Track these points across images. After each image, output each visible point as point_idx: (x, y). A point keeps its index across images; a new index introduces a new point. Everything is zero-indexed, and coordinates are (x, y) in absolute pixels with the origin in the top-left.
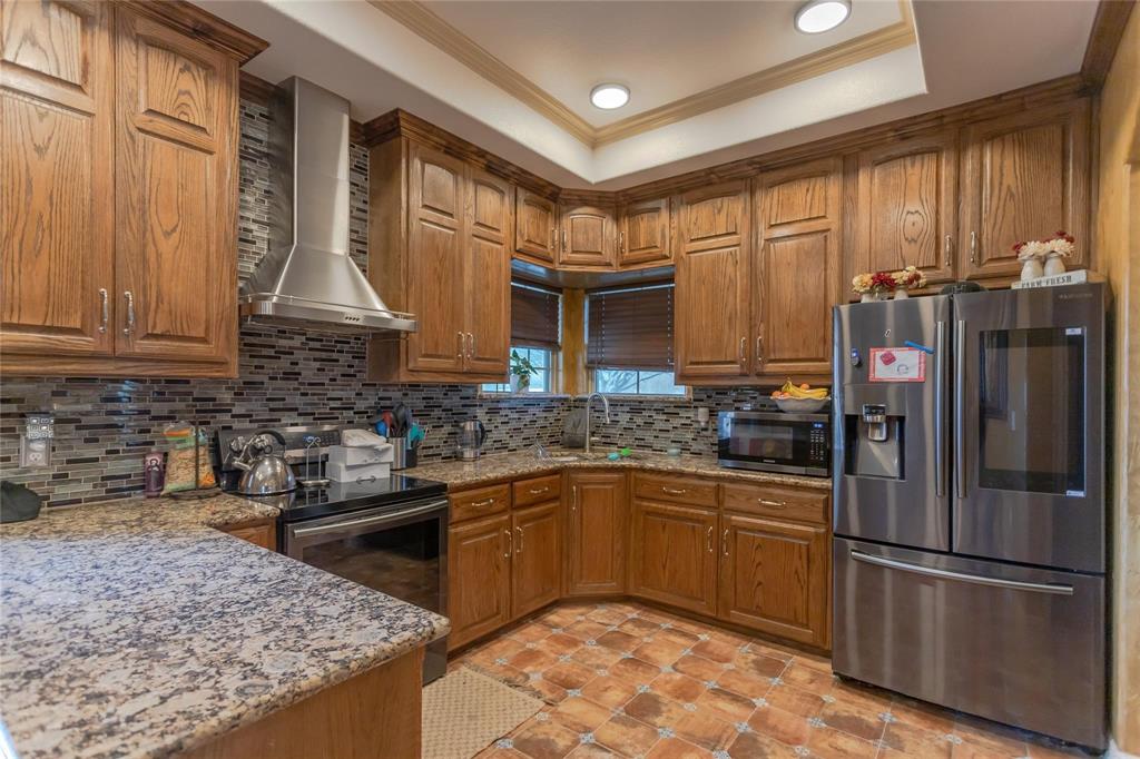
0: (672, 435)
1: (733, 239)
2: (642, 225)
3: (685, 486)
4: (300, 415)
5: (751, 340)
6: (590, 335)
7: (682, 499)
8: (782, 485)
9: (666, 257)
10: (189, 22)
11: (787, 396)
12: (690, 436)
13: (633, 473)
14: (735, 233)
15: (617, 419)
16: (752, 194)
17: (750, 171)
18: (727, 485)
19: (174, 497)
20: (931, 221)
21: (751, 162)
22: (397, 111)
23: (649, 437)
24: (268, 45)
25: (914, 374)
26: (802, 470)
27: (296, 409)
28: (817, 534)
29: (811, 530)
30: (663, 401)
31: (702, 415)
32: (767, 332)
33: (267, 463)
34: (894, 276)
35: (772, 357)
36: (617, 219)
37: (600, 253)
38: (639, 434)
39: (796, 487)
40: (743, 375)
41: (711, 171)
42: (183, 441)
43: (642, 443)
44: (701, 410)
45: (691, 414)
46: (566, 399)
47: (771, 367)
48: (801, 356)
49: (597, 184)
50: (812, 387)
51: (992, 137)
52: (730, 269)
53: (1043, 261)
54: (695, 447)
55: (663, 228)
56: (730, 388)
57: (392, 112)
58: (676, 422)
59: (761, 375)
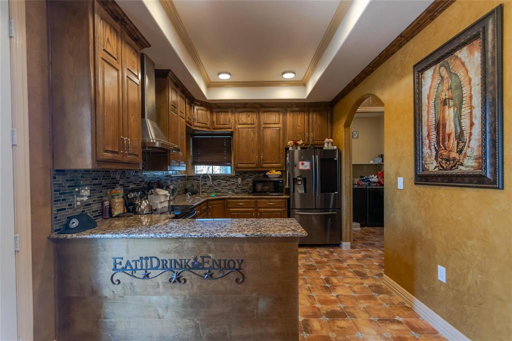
0: (228, 188)
1: (253, 126)
2: (221, 116)
3: (245, 202)
4: (134, 184)
5: (259, 157)
6: (193, 152)
7: (244, 206)
8: (274, 198)
9: (230, 128)
10: (135, 36)
11: (272, 174)
12: (234, 187)
13: (226, 200)
14: (253, 124)
15: (206, 183)
16: (259, 113)
17: (258, 106)
18: (258, 200)
19: (117, 216)
20: (303, 129)
21: (259, 104)
22: (170, 70)
23: (219, 188)
24: (150, 46)
25: (308, 168)
26: (277, 194)
27: (132, 182)
28: (283, 210)
29: (281, 210)
30: (225, 176)
31: (240, 180)
32: (264, 155)
33: (144, 202)
34: (298, 142)
35: (265, 162)
36: (211, 113)
37: (206, 124)
38: (215, 188)
39: (278, 199)
40: (257, 168)
41: (247, 103)
42: (118, 195)
43: (217, 191)
44: (239, 179)
45: (235, 180)
46: (185, 176)
47: (265, 165)
48: (273, 162)
49: (209, 100)
50: (276, 171)
51: (315, 111)
52: (252, 135)
53: (328, 143)
54: (236, 191)
55: (229, 119)
56: (248, 171)
57: (167, 70)
58: (230, 183)
59: (262, 167)
